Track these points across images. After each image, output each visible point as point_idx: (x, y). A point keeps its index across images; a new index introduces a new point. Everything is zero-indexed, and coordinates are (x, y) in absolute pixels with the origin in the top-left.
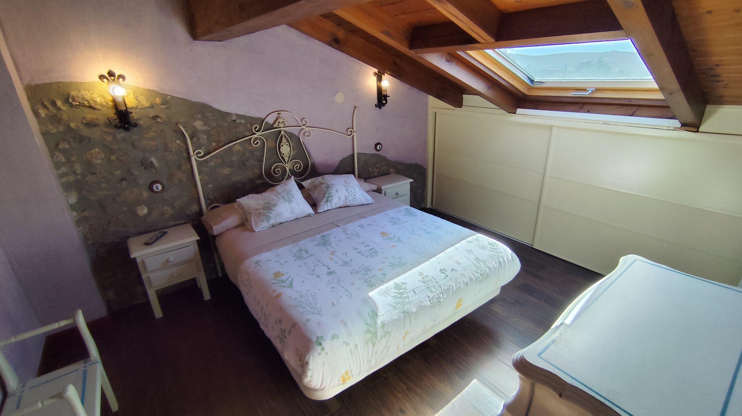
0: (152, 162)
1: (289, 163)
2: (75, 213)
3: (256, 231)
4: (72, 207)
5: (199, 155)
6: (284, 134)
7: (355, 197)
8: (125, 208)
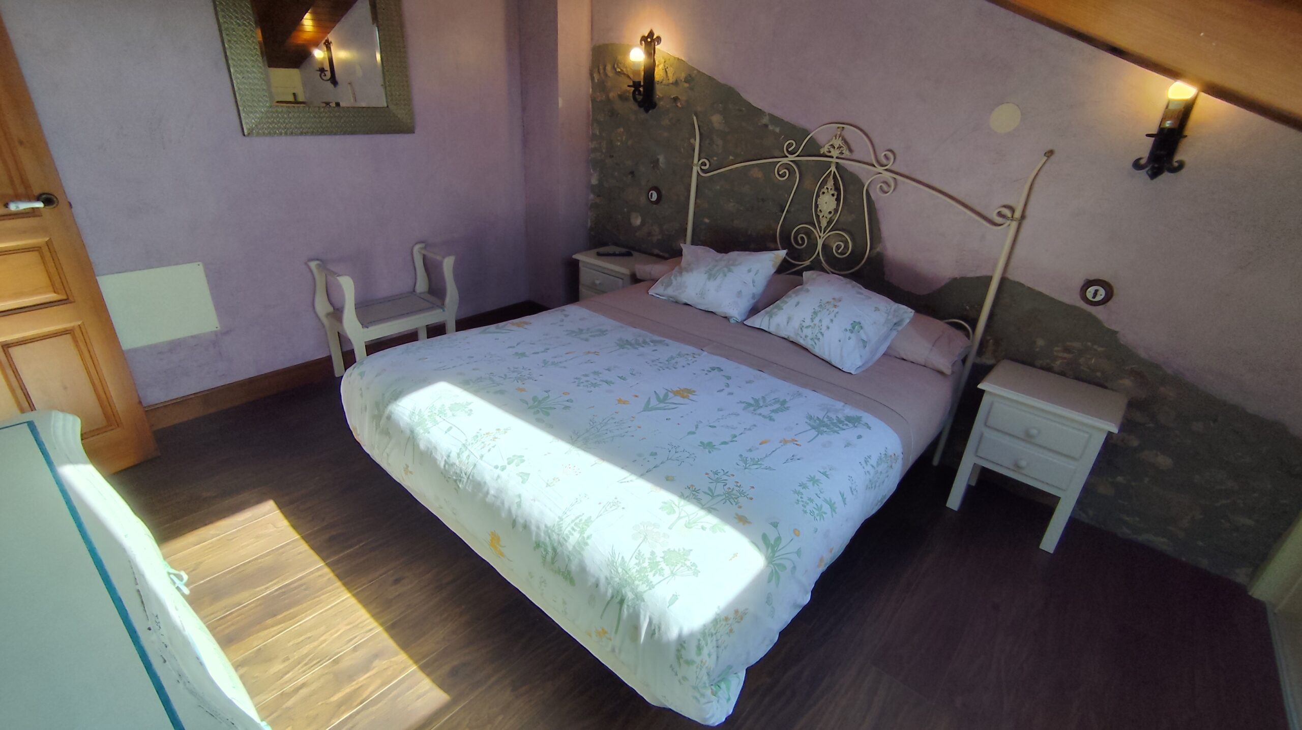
0: (658, 160)
1: (828, 233)
2: (592, 196)
3: (650, 293)
4: (592, 188)
5: (703, 167)
6: (834, 172)
7: (819, 336)
8: (625, 210)
